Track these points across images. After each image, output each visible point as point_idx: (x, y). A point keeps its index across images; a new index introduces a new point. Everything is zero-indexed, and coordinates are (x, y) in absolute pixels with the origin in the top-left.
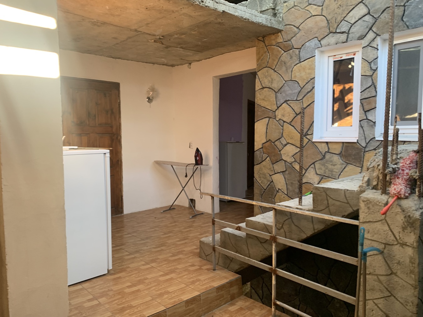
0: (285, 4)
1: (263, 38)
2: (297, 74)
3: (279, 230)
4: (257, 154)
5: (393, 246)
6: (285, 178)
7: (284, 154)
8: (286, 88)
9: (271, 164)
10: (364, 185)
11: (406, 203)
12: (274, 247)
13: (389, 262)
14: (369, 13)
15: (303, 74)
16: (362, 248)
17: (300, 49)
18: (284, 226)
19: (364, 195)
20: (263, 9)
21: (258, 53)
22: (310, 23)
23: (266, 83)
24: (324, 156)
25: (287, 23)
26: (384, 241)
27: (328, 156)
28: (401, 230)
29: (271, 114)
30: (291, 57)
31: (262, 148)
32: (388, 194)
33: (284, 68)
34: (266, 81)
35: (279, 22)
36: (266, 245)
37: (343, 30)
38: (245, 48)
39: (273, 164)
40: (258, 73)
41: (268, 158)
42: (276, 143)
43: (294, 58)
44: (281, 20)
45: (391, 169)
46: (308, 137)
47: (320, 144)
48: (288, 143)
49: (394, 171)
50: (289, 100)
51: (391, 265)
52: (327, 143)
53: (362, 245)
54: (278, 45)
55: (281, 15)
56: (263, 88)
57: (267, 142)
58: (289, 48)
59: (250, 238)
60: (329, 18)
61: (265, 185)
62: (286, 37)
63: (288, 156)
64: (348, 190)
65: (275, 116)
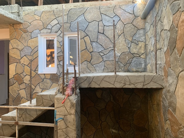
0: (24, 12)
1: (13, 25)
2: (30, 44)
3: (20, 118)
4: (11, 80)
5: (67, 116)
6: (26, 92)
7: (25, 80)
8: (25, 49)
9: (18, 85)
10: (57, 92)
11: (71, 98)
12: (17, 127)
13: (66, 123)
14: (58, 23)
15: (33, 44)
16: (56, 119)
17: (31, 33)
18: (22, 116)
19: (56, 96)
20: (13, 12)
21: (10, 32)
22: (35, 23)
23: (15, 46)
24: (43, 80)
25: (25, 20)
26: (64, 114)
27: (45, 80)
28: (69, 109)
29: (18, 61)
30: (27, 36)
31: (13, 77)
32: (65, 95)
33: (24, 40)
34: (15, 45)
35: (21, 19)
36: (13, 128)
37: (49, 28)
38: (3, 28)
39: (19, 85)
40: (10, 41)
41: (17, 82)
42: (21, 75)
43: (29, 36)
44: (22, 18)
45: (65, 85)
46: (36, 72)
47: (41, 75)
48: (27, 75)
49: (67, 85)
50: (27, 55)
51: (67, 124)
52: (44, 74)
53: (56, 118)
54: (21, 29)
55: (22, 16)
56: (14, 48)
57: (16, 74)
58: (26, 32)
59: (4, 125)
60: (43, 22)
61: (16, 96)
62: (25, 27)
63: (27, 81)
64: (51, 95)
65: (20, 62)
